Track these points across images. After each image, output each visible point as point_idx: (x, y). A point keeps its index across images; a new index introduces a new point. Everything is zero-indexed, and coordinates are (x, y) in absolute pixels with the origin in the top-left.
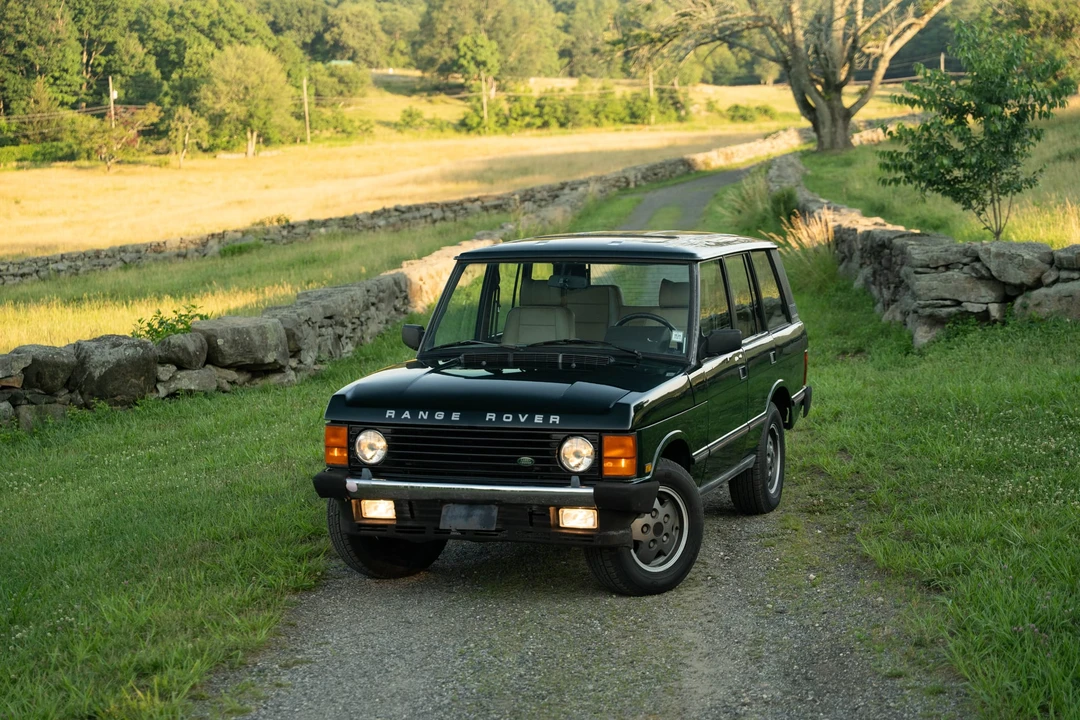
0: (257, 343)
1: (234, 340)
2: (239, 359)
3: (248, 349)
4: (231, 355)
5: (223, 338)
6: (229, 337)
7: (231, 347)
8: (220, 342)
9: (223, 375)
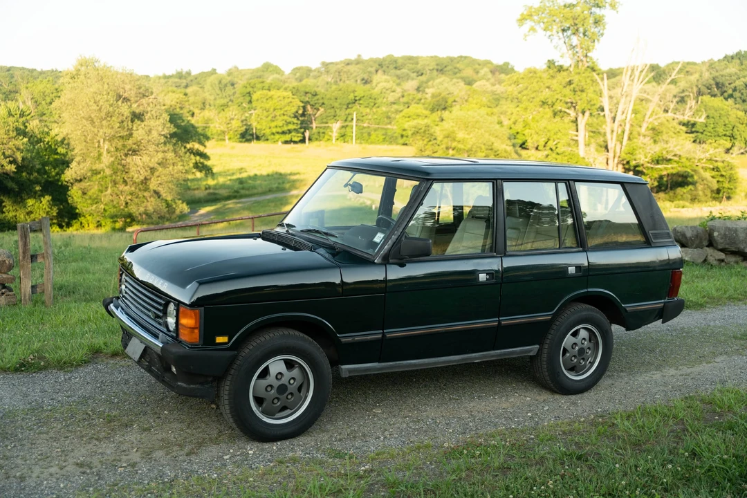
0: (741, 238)
1: (725, 234)
2: (727, 246)
3: (733, 241)
4: (721, 243)
5: (718, 232)
6: (722, 232)
7: (722, 238)
8: (716, 234)
9: (714, 255)
